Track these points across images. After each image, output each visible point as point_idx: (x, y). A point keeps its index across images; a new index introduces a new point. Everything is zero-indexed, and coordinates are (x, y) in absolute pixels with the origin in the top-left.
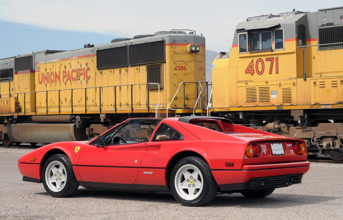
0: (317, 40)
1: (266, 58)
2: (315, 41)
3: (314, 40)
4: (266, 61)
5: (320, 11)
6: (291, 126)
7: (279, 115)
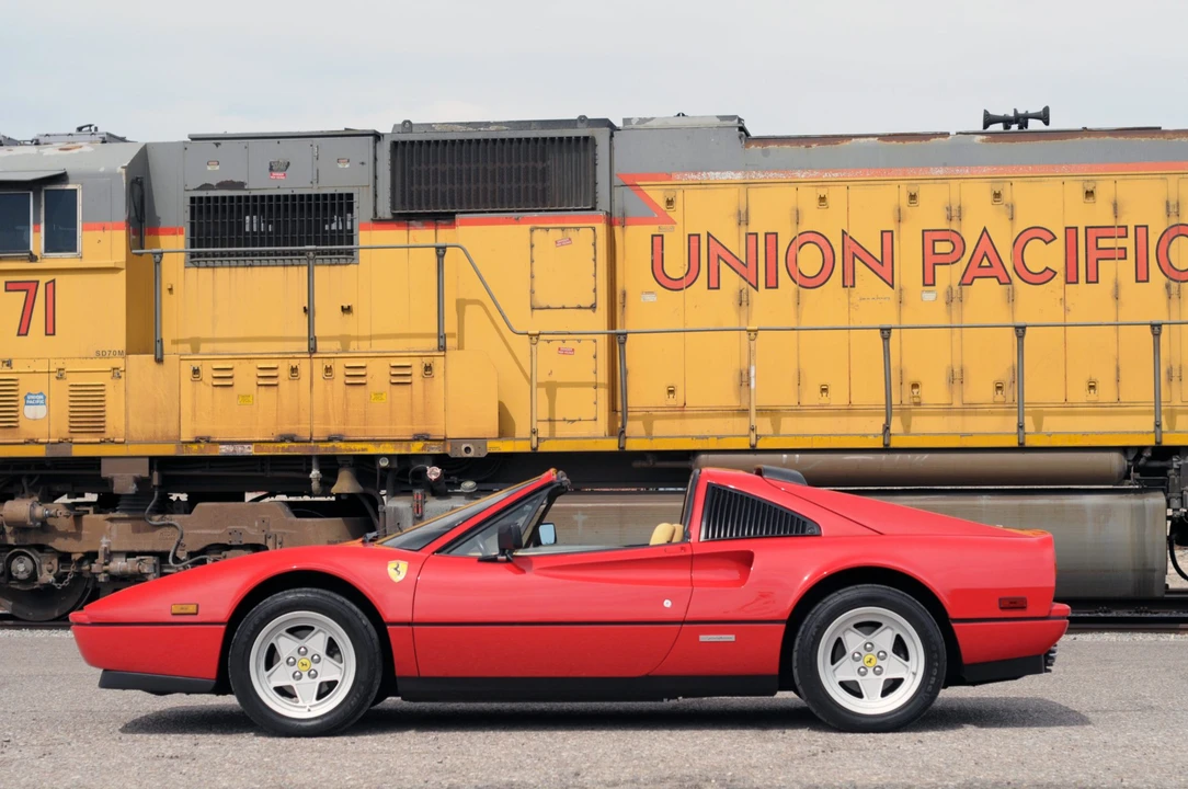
0: (181, 232)
1: (6, 283)
2: (175, 234)
3: (174, 232)
4: (6, 290)
5: (193, 139)
6: (88, 512)
7: (41, 475)
